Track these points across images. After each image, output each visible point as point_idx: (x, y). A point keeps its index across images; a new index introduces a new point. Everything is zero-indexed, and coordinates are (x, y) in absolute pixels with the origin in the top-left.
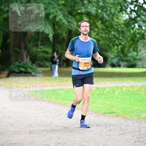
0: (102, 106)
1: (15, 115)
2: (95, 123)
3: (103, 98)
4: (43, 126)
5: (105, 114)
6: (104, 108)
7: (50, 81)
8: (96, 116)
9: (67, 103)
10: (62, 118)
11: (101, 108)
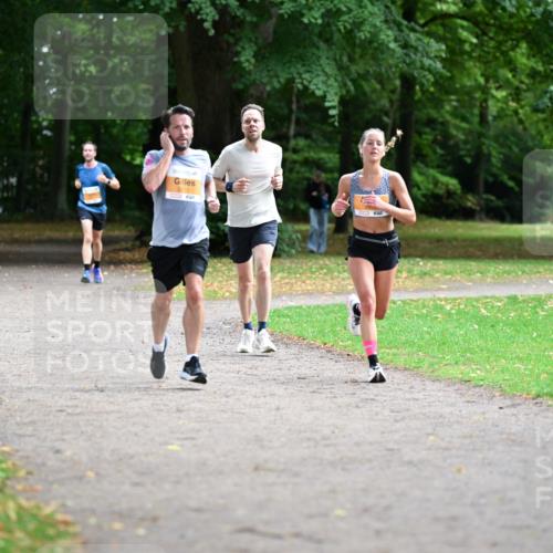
0: (530, 367)
1: (200, 401)
2: (502, 433)
3: (533, 339)
4: (305, 445)
5: (539, 400)
6: (538, 376)
7: (330, 271)
8: (508, 407)
9: (394, 355)
10: (377, 414)
11: (527, 375)
